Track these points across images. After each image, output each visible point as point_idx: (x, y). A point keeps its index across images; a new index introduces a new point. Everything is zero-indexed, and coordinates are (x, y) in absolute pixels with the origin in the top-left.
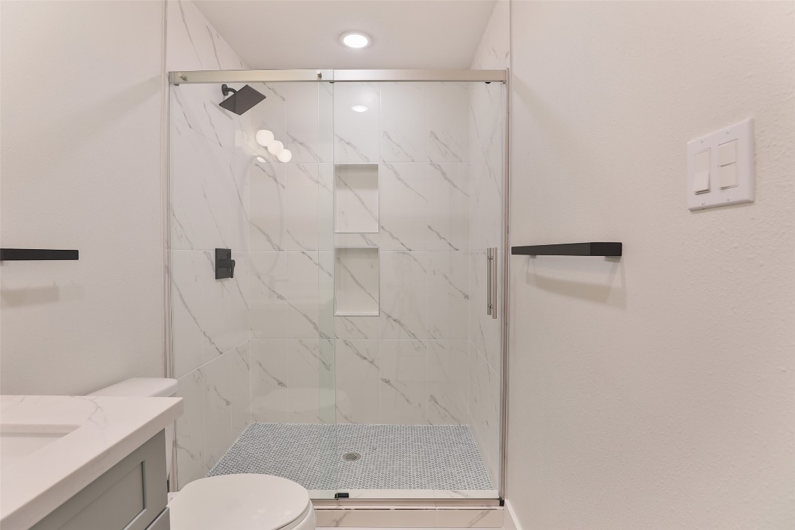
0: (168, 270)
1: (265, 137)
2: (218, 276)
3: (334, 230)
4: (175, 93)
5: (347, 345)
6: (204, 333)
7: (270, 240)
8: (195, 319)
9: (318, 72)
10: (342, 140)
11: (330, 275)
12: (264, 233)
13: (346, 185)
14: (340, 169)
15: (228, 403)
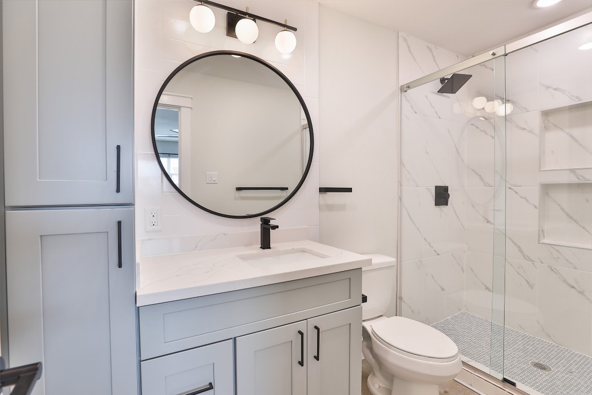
0: (400, 199)
1: (480, 102)
2: (437, 204)
3: (540, 168)
4: (405, 96)
5: (552, 270)
6: (425, 239)
7: (482, 179)
8: (418, 229)
9: (491, 52)
10: (549, 87)
11: (536, 207)
12: (477, 174)
13: (556, 126)
14: (546, 114)
15: (443, 289)
